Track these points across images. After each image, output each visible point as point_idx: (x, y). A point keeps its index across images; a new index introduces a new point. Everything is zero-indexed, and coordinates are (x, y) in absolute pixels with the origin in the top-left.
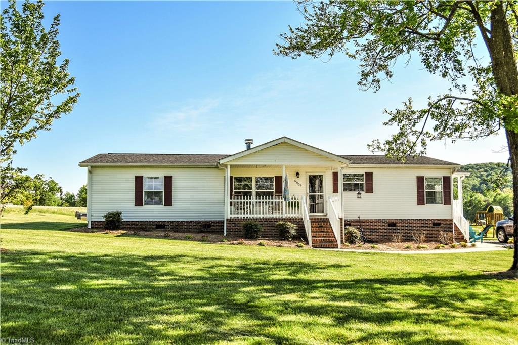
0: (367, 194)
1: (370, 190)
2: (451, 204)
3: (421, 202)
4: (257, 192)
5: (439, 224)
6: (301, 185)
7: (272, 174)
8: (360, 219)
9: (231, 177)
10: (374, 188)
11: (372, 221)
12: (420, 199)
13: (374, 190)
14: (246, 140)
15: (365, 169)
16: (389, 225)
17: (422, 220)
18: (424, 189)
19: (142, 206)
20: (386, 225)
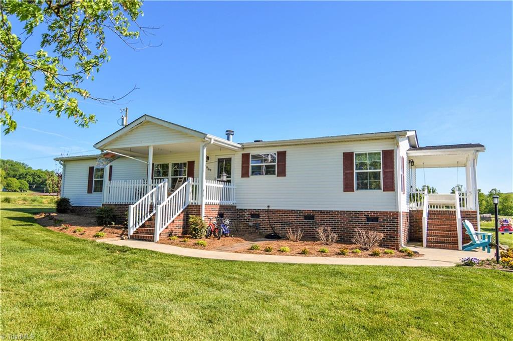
0: (279, 177)
1: (282, 173)
2: (394, 190)
3: (348, 187)
4: (172, 178)
5: (376, 219)
6: (211, 170)
7: (185, 160)
8: (270, 208)
9: (153, 164)
10: (287, 170)
11: (284, 212)
12: (347, 183)
13: (287, 173)
14: (227, 131)
15: (277, 148)
16: (306, 217)
17: (350, 213)
18: (352, 169)
19: (92, 193)
20: (302, 218)
